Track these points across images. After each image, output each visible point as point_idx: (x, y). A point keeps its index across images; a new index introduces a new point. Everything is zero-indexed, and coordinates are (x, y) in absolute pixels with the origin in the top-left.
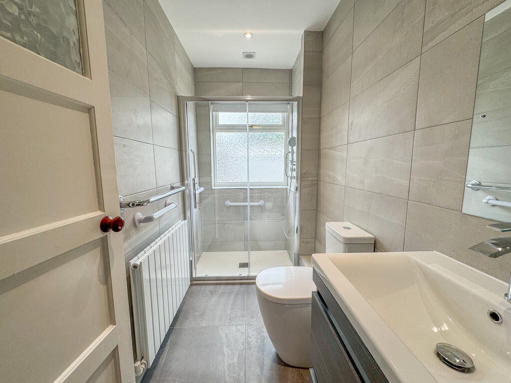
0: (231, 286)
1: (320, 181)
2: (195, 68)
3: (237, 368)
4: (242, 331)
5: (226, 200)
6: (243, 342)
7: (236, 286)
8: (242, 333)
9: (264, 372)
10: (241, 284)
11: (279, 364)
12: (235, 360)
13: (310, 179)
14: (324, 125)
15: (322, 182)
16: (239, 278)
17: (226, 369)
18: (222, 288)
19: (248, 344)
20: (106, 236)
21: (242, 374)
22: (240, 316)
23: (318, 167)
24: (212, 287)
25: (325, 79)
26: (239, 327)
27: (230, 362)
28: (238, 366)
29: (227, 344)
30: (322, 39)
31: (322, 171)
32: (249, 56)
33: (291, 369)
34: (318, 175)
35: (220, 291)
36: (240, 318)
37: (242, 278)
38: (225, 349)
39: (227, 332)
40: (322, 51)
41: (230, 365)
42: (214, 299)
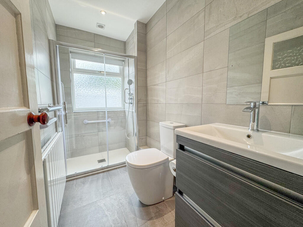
0: (96, 175)
1: (148, 103)
2: (56, 24)
3: (119, 220)
4: (115, 198)
5: (84, 119)
6: (118, 204)
7: (101, 174)
8: (115, 199)
9: (137, 215)
10: (104, 172)
11: (143, 207)
12: (116, 216)
13: (142, 102)
14: (149, 73)
15: (149, 104)
16: (101, 169)
17: (112, 224)
18: (90, 178)
19: (121, 204)
20: (31, 129)
21: (124, 222)
22: (110, 191)
23: (147, 95)
24: (82, 179)
25: (148, 49)
26: (111, 197)
27: (113, 219)
28: (119, 218)
29: (106, 209)
30: (146, 28)
31: (149, 98)
32: (101, 26)
33: (151, 207)
34: (147, 101)
35: (90, 180)
36: (110, 192)
37: (102, 169)
38: (106, 213)
39: (104, 202)
40: (146, 34)
41: (114, 220)
42: (87, 185)
